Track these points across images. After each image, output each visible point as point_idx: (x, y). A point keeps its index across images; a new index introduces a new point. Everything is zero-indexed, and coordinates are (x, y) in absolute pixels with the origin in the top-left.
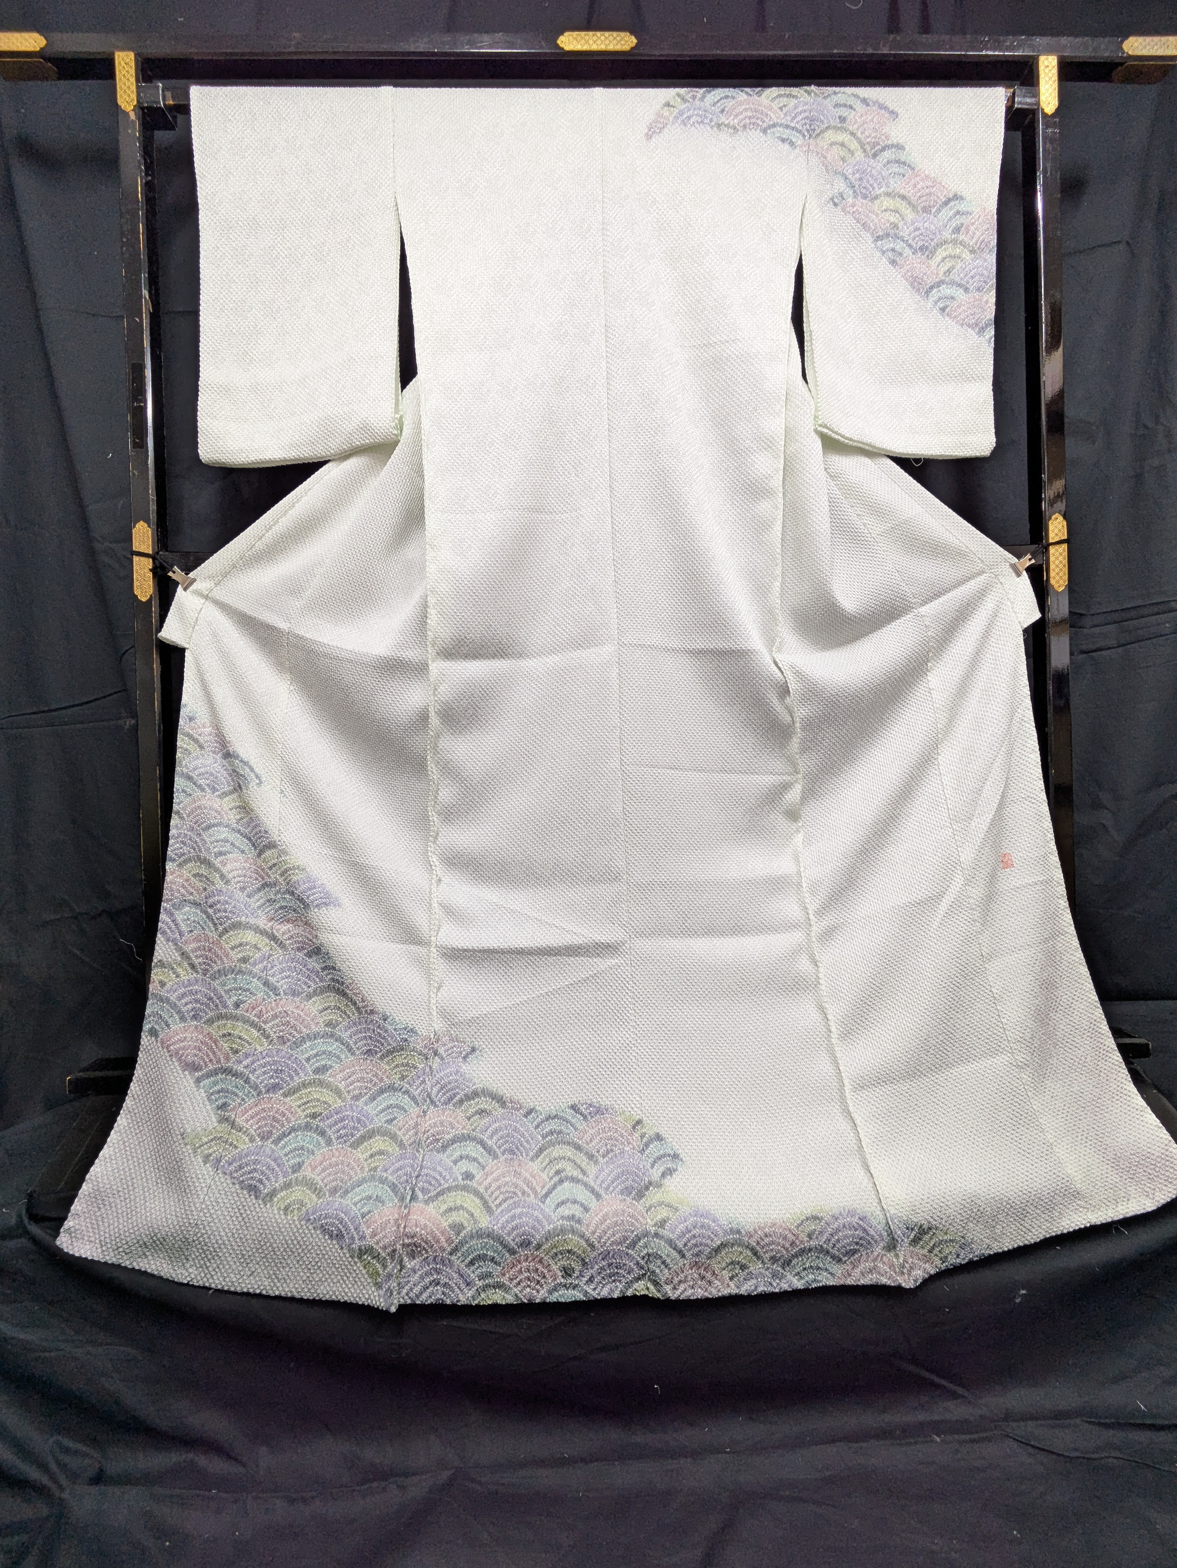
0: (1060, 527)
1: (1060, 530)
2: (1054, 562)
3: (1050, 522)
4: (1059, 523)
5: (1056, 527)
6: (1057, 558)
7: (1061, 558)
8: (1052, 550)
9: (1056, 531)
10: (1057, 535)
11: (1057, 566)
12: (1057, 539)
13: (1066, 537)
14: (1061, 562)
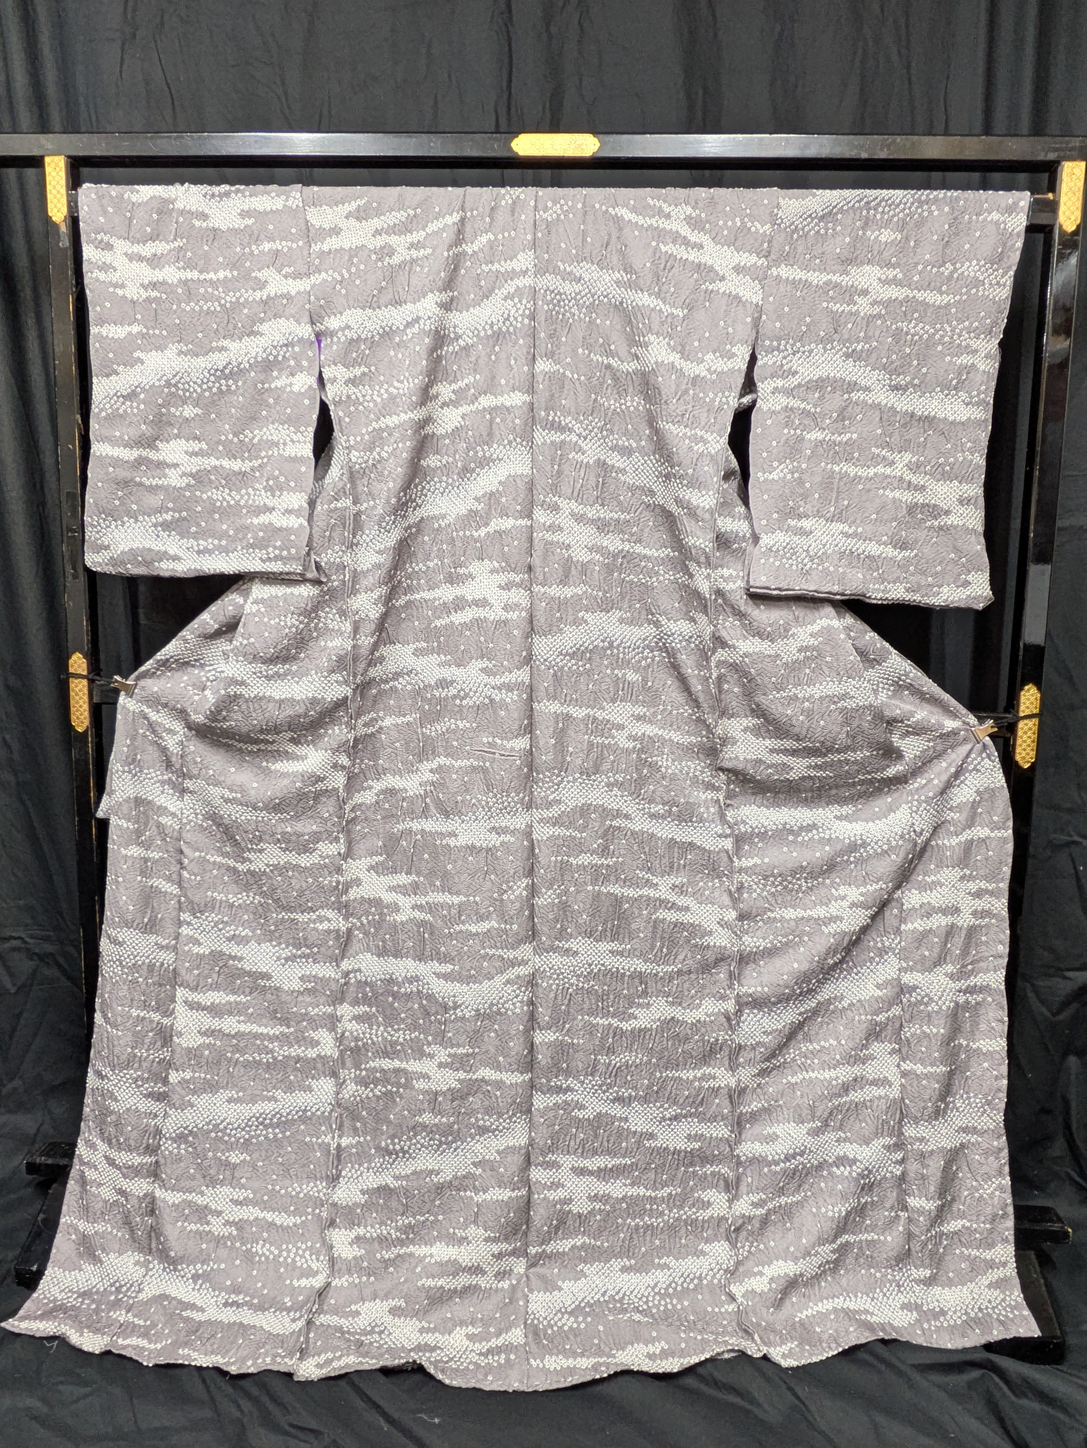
0: (1032, 699)
1: (1032, 703)
2: (1021, 737)
3: (1023, 693)
4: (1032, 695)
5: (1028, 699)
6: (1025, 733)
7: (1029, 733)
8: (1021, 724)
9: (1028, 703)
10: (1028, 708)
11: (1025, 741)
12: (1028, 712)
13: (1036, 711)
14: (1030, 737)
